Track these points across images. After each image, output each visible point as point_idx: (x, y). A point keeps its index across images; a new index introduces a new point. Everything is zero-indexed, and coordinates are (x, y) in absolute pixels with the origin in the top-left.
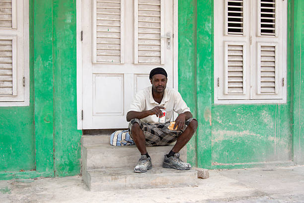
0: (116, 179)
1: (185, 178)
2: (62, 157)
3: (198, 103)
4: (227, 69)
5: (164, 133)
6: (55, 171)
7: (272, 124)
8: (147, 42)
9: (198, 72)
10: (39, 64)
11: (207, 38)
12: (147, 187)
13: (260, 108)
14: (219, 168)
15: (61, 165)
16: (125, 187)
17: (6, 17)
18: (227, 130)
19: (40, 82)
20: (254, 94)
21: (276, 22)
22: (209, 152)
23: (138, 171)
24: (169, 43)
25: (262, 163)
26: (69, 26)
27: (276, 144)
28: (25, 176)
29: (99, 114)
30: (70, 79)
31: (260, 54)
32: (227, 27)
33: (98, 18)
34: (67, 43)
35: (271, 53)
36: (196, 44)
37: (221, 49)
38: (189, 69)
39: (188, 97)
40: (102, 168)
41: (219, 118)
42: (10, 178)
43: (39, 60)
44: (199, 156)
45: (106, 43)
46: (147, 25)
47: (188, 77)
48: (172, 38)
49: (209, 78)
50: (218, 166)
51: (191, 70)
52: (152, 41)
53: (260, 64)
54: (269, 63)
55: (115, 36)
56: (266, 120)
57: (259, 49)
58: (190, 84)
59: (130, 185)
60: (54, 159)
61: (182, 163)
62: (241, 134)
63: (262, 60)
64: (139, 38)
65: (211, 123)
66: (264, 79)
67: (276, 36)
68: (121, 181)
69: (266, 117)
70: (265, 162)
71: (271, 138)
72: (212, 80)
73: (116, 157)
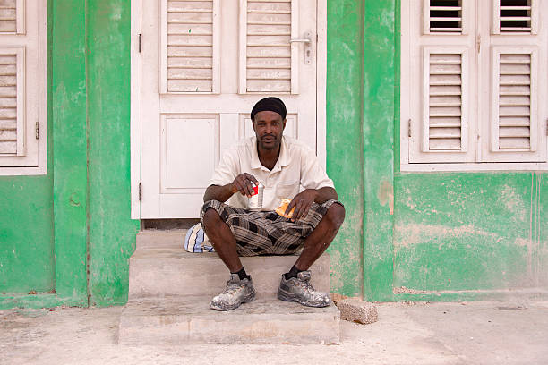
0: (168, 322)
1: (313, 324)
2: (102, 270)
3: (366, 170)
4: (427, 102)
5: (278, 229)
6: (89, 296)
7: (524, 212)
8: (264, 52)
9: (367, 107)
10: (61, 98)
11: (386, 40)
12: (232, 340)
13: (499, 179)
14: (408, 300)
15: (100, 285)
16: (187, 340)
17: (7, 14)
18: (428, 223)
19: (63, 131)
20: (486, 152)
21: (533, 5)
22: (389, 266)
23: (216, 307)
24: (308, 52)
25: (499, 291)
26: (117, 25)
27: (531, 253)
28: (36, 302)
29: (171, 191)
30: (118, 124)
31: (497, 70)
32: (428, 19)
33: (172, 9)
34: (112, 57)
35: (523, 67)
36: (362, 53)
37: (415, 62)
38: (350, 103)
39: (347, 157)
40: (158, 296)
41: (410, 199)
42: (10, 306)
43: (62, 89)
44: (366, 275)
45: (185, 55)
46: (265, 19)
47: (346, 118)
48: (314, 43)
49: (389, 120)
50: (406, 295)
51: (352, 105)
52: (275, 49)
53: (497, 91)
54: (517, 88)
55: (203, 41)
56: (509, 205)
57: (494, 60)
58: (351, 131)
59: (197, 337)
60: (88, 272)
61: (313, 293)
62: (457, 232)
63: (502, 83)
64: (250, 44)
65: (392, 210)
66: (506, 122)
67: (533, 32)
68: (180, 327)
69: (510, 198)
70: (507, 291)
71: (520, 242)
72: (396, 123)
73: (187, 276)
